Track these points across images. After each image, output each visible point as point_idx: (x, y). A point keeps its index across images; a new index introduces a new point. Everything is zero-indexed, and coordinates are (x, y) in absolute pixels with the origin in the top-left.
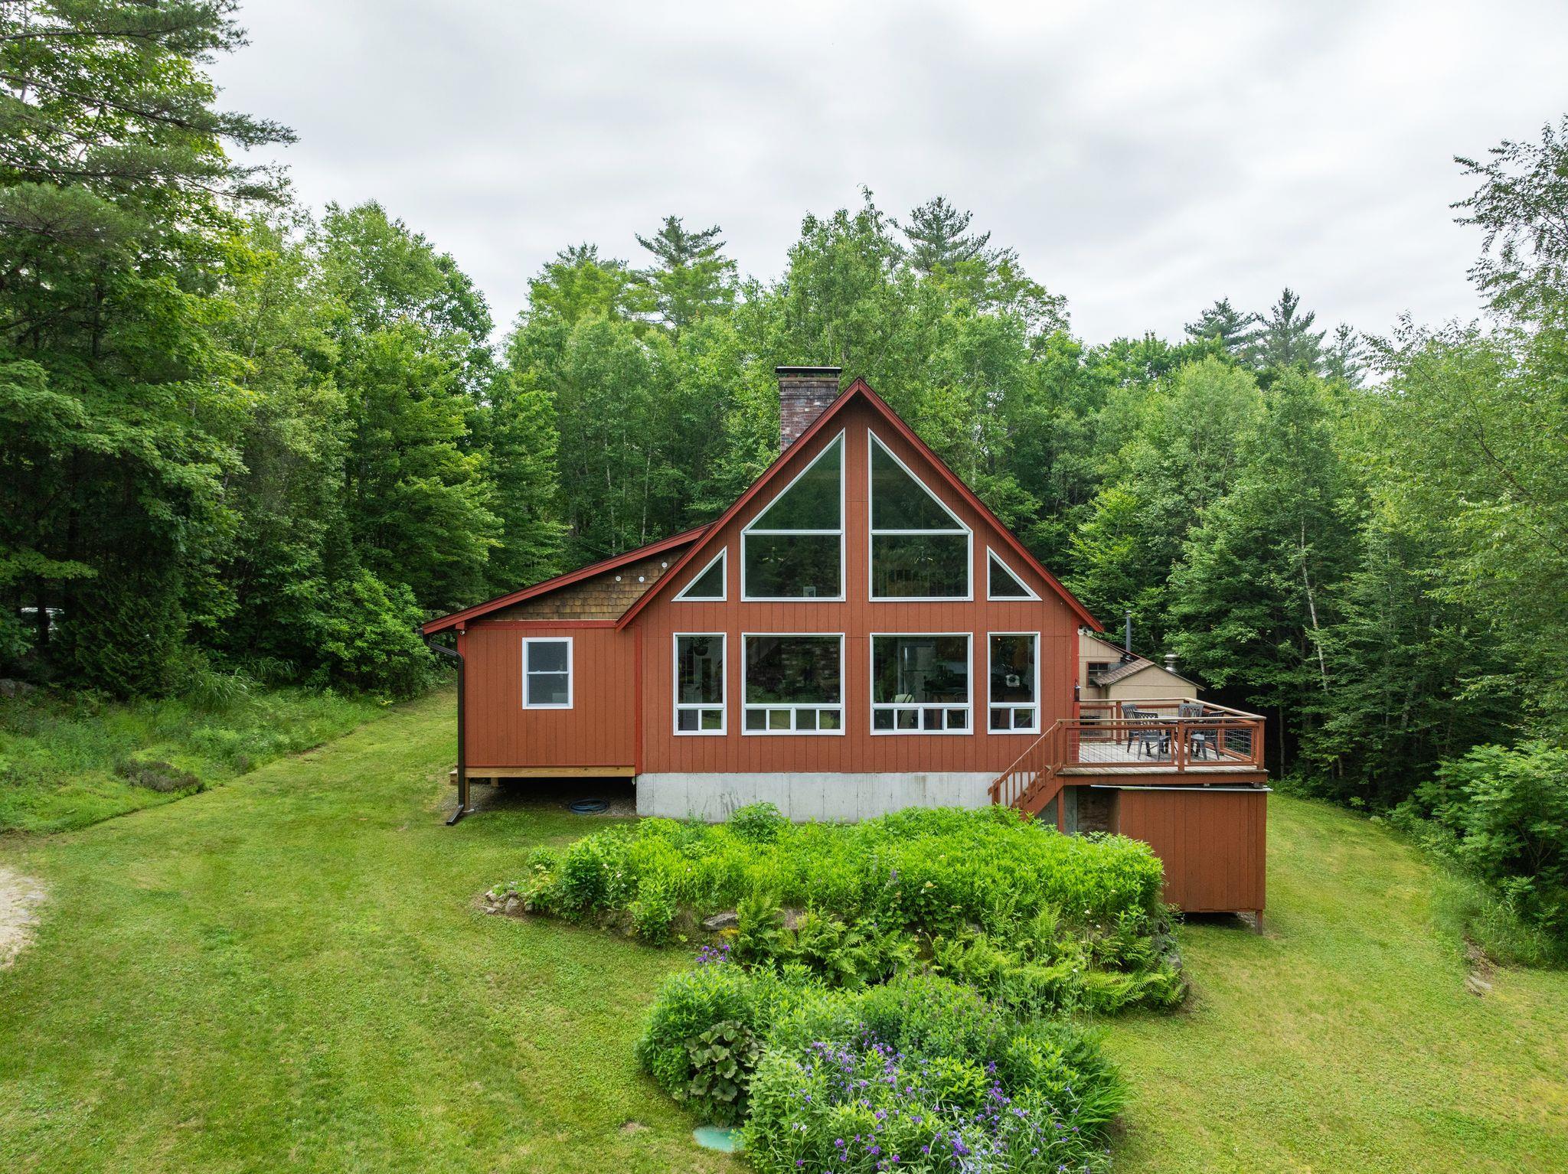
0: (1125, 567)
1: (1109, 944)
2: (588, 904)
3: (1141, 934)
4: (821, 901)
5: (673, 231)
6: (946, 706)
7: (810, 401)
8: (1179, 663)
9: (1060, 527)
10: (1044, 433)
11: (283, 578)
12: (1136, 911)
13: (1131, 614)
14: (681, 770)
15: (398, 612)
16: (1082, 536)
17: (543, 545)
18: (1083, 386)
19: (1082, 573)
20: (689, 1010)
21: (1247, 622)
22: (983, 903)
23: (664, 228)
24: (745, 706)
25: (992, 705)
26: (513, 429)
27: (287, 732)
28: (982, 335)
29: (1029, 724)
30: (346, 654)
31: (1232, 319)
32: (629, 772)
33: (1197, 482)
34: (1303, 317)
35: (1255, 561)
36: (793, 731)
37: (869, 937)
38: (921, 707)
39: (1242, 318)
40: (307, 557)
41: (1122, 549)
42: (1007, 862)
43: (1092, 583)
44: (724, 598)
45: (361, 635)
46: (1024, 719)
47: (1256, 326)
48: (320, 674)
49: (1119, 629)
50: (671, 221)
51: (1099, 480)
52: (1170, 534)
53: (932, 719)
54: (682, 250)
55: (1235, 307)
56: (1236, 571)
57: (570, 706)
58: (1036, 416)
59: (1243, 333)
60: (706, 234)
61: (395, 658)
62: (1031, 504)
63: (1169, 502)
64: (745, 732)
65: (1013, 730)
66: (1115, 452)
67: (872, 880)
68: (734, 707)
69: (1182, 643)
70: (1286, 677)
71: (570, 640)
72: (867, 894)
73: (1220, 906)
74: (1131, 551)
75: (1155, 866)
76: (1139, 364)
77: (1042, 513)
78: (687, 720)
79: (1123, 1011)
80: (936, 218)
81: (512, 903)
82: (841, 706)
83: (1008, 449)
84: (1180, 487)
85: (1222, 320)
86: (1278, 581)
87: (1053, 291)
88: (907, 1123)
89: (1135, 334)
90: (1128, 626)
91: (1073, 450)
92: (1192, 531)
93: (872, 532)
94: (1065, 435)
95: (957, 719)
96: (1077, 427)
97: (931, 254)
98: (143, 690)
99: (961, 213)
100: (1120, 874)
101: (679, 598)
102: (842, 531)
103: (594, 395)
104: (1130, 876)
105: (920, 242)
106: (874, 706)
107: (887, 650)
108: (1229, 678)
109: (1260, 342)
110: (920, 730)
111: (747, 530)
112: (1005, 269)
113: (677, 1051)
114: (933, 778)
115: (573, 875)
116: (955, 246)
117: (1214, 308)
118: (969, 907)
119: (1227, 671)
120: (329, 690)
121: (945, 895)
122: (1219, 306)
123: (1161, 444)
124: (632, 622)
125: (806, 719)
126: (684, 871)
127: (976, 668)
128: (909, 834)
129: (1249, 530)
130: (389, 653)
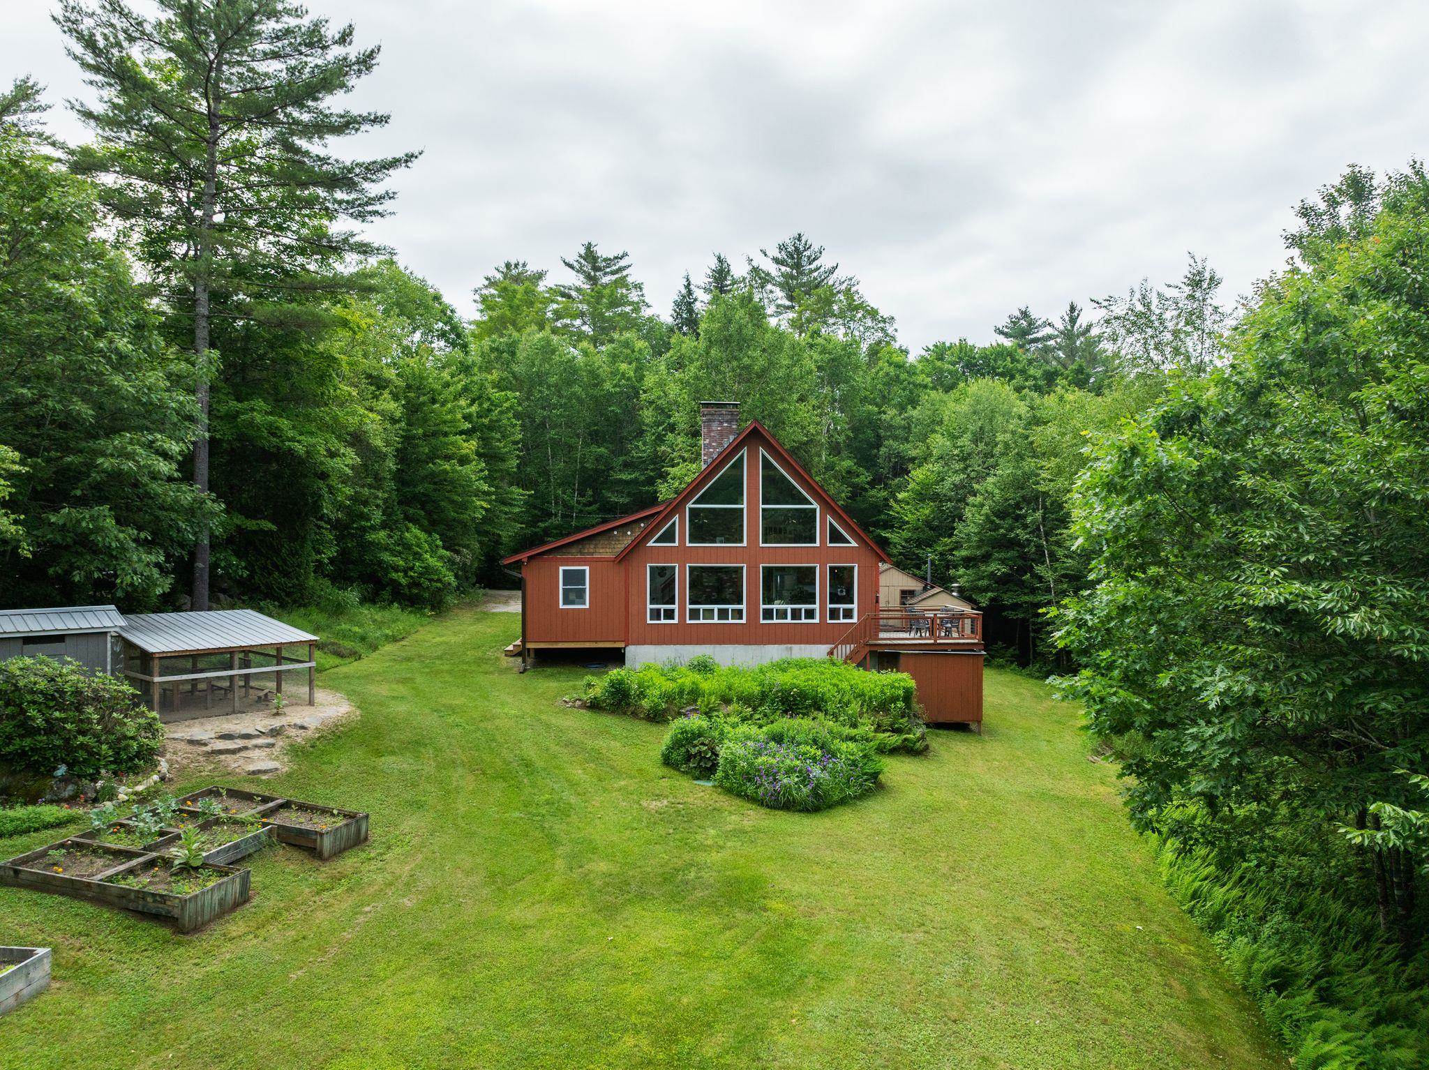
0: (928, 523)
1: (886, 720)
2: (620, 701)
3: (903, 717)
4: (739, 699)
5: (590, 255)
6: (804, 607)
7: (721, 423)
8: (961, 590)
9: (884, 494)
10: (875, 425)
11: (364, 530)
12: (900, 704)
13: (931, 556)
14: (651, 644)
15: (433, 552)
16: (897, 501)
17: (511, 505)
18: (904, 389)
19: (900, 528)
20: (686, 732)
21: (1003, 561)
22: (822, 699)
23: (583, 252)
24: (689, 607)
25: (829, 606)
26: (491, 421)
27: (389, 627)
28: (830, 353)
29: (851, 617)
30: (403, 581)
31: (1030, 323)
32: (621, 645)
33: (977, 467)
34: (1084, 326)
35: (1010, 521)
36: (716, 621)
37: (765, 715)
38: (789, 607)
39: (1039, 322)
40: (377, 517)
41: (926, 511)
42: (834, 681)
43: (906, 534)
44: (676, 544)
45: (412, 569)
46: (848, 614)
47: (1048, 331)
48: (386, 594)
49: (923, 567)
50: (588, 247)
51: (913, 460)
52: (959, 501)
53: (796, 614)
54: (596, 269)
55: (1034, 314)
56: (997, 527)
57: (587, 606)
58: (869, 413)
59: (1039, 335)
60: (616, 258)
61: (434, 584)
62: (865, 477)
63: (957, 479)
64: (688, 622)
65: (842, 621)
66: (924, 441)
67: (766, 689)
68: (682, 608)
69: (963, 576)
70: (1027, 598)
71: (587, 568)
72: (763, 696)
73: (958, 719)
74: (933, 512)
75: (912, 684)
76: (954, 364)
77: (872, 484)
78: (656, 614)
79: (894, 751)
80: (797, 249)
81: (578, 703)
82: (743, 607)
83: (848, 437)
84: (966, 468)
85: (1024, 323)
86: (1022, 535)
87: (884, 313)
88: (788, 762)
89: (951, 339)
90: (928, 565)
91: (895, 438)
92: (971, 499)
93: (762, 506)
94: (890, 427)
95: (810, 614)
96: (898, 421)
97: (792, 277)
98: (295, 602)
99: (816, 247)
100: (893, 687)
101: (650, 544)
102: (744, 506)
103: (540, 391)
104: (898, 688)
105: (783, 269)
106: (762, 607)
107: (769, 573)
108: (992, 600)
109: (1052, 343)
110: (789, 620)
111: (690, 505)
112: (848, 292)
113: (683, 750)
114: (796, 647)
115: (612, 686)
116: (811, 271)
117: (1018, 314)
118: (815, 703)
119: (990, 594)
120: (396, 605)
121: (803, 695)
122: (1022, 313)
123: (954, 437)
124: (624, 558)
125: (723, 614)
126: (669, 686)
127: (821, 585)
128: (784, 670)
129: (1006, 500)
130: (431, 580)
